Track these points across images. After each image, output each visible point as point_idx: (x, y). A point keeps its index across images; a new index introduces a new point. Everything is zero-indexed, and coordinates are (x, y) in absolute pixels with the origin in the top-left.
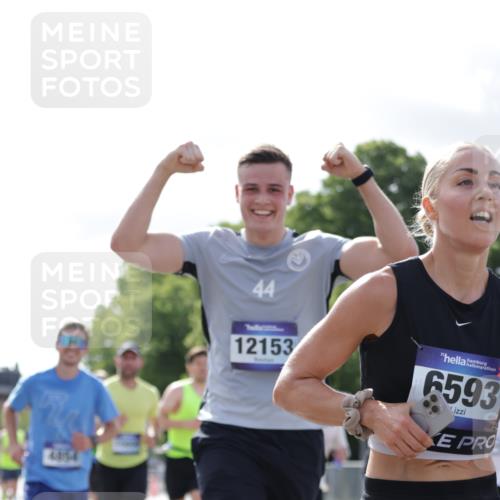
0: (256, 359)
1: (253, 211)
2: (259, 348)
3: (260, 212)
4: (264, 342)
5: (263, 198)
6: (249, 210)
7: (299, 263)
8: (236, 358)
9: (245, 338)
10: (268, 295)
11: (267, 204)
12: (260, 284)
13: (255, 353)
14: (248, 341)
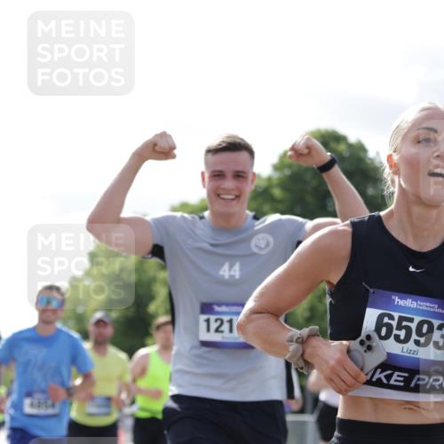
0: (223, 337)
1: (218, 195)
2: (226, 327)
3: (226, 197)
4: (230, 322)
5: (229, 184)
6: (215, 194)
7: (263, 246)
8: (205, 337)
9: (213, 318)
10: (234, 276)
11: (233, 190)
12: (226, 266)
13: (222, 332)
14: (216, 320)
